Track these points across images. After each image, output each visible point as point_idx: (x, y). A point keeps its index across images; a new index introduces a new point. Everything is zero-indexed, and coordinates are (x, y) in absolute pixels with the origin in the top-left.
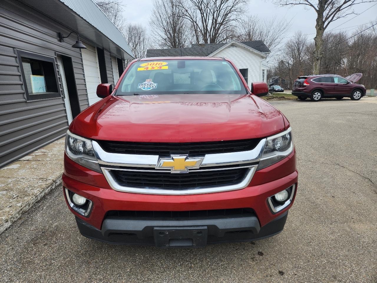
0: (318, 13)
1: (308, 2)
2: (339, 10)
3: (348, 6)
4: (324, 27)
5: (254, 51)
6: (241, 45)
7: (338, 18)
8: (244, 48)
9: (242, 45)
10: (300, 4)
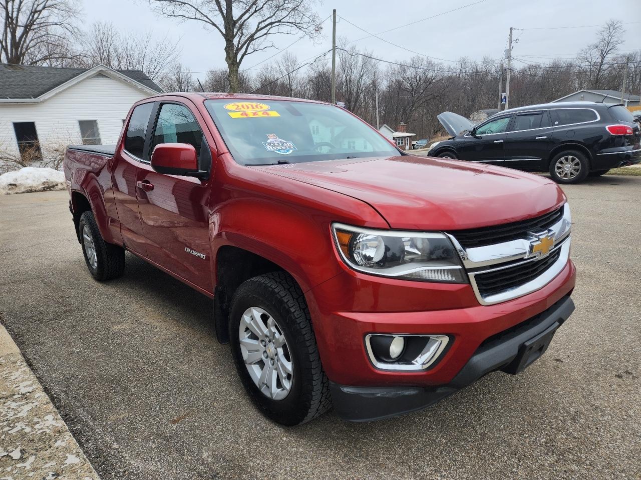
0: (225, 38)
1: (208, 18)
2: (253, 40)
3: (263, 35)
4: (238, 61)
5: (145, 88)
6: (118, 76)
7: (255, 51)
8: (125, 82)
9: (120, 76)
10: (196, 19)
